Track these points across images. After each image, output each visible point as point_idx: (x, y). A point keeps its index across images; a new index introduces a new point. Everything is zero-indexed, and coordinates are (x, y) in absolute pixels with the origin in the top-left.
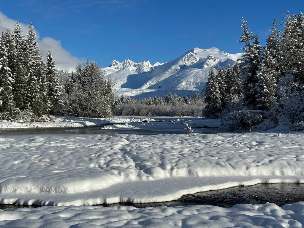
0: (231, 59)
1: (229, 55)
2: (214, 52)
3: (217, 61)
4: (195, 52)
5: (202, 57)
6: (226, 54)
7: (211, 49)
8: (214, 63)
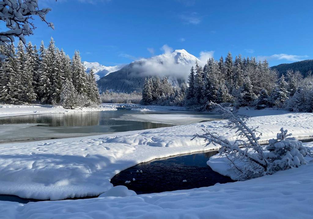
0: (106, 69)
1: (105, 67)
2: (96, 64)
3: (98, 70)
4: (84, 64)
5: (89, 67)
6: (103, 66)
7: (94, 63)
8: (97, 72)
